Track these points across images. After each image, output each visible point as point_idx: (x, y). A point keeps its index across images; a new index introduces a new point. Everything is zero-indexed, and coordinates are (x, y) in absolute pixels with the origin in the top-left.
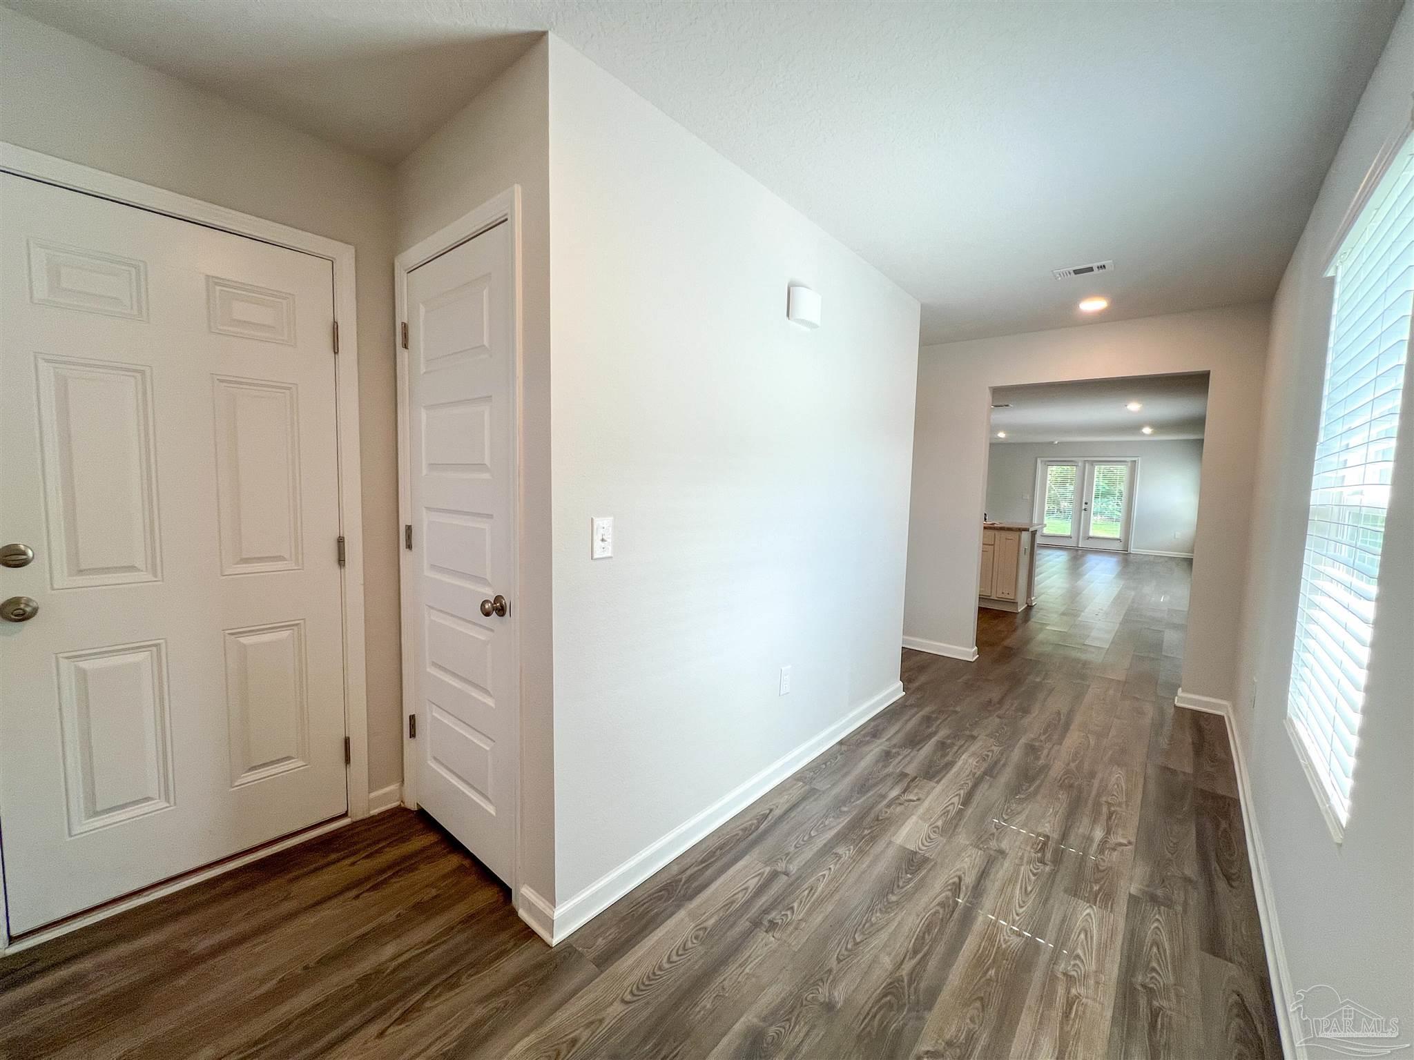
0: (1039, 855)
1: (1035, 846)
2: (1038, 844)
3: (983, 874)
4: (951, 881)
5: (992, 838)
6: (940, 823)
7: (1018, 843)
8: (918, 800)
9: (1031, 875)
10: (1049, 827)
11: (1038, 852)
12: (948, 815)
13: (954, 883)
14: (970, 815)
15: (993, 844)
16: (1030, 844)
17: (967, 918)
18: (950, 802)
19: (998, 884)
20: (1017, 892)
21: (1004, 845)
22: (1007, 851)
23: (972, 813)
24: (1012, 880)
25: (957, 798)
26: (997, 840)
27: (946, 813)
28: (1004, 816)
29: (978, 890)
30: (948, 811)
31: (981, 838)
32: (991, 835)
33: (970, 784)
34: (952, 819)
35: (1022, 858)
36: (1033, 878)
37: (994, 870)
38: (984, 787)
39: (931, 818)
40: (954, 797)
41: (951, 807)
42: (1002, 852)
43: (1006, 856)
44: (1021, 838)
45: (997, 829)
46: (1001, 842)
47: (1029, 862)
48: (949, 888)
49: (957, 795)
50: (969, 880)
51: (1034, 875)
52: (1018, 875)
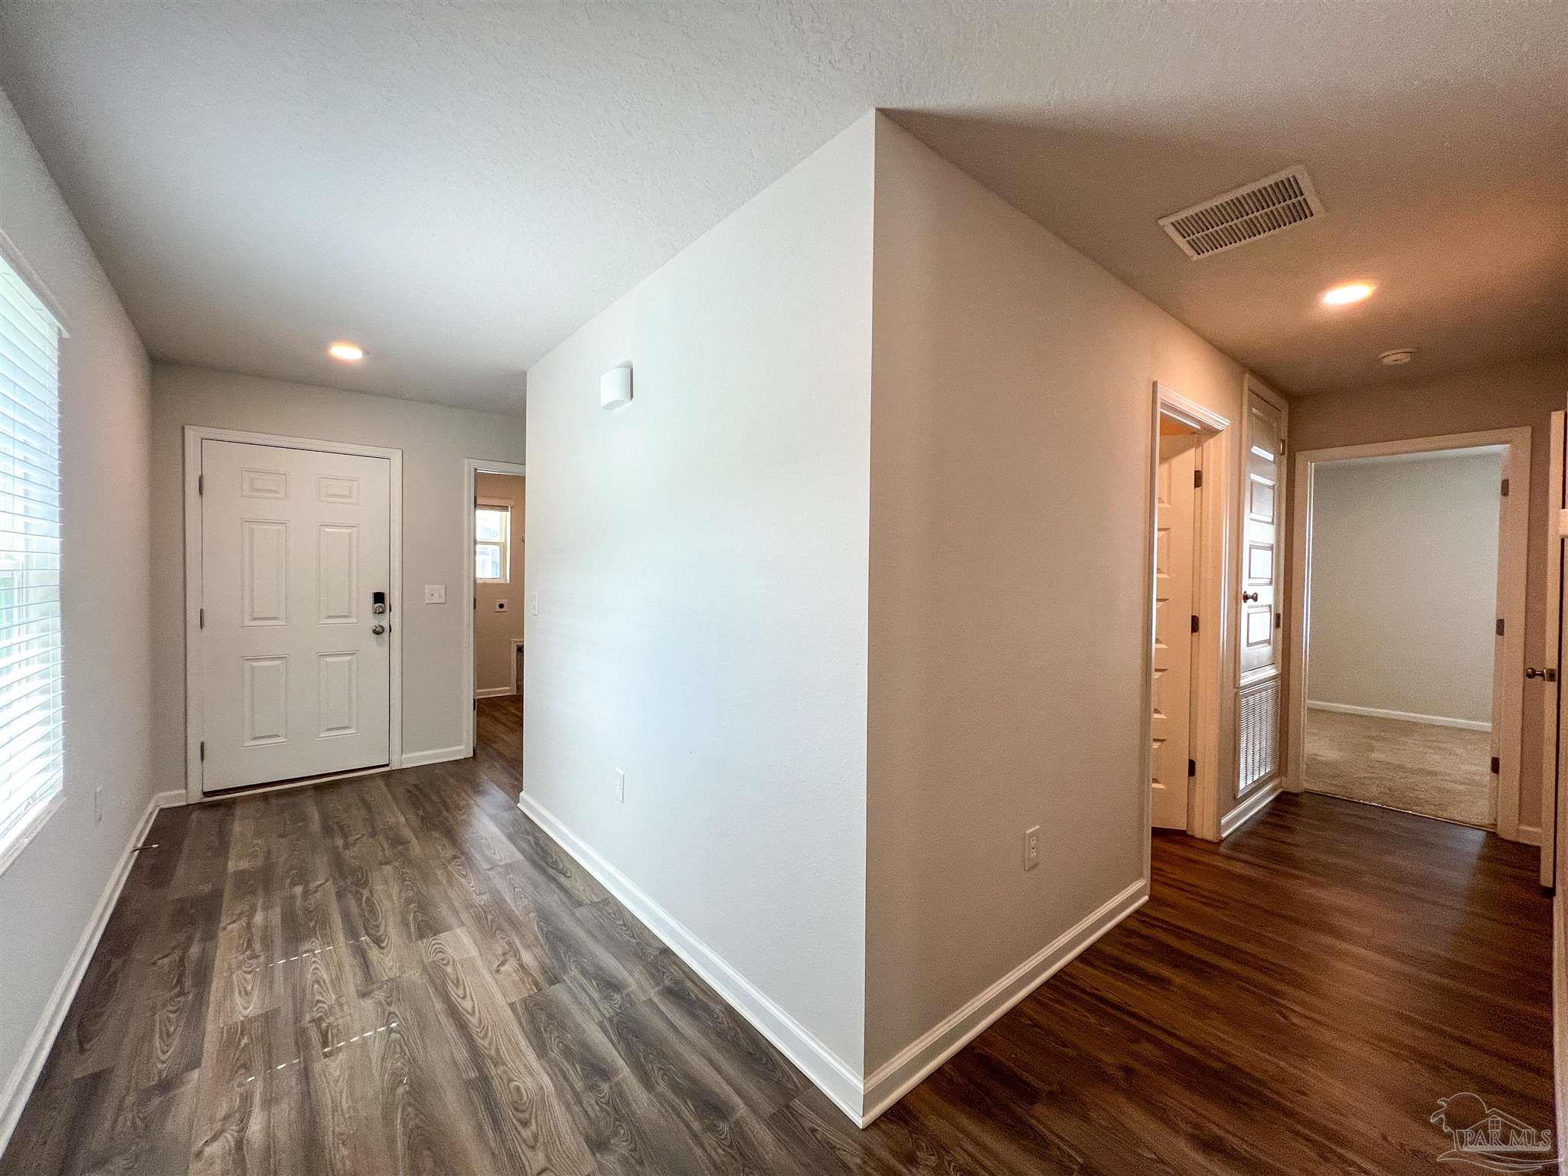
0: (324, 1025)
1: (335, 1031)
2: (333, 1037)
3: (366, 965)
4: (386, 941)
5: (387, 1000)
6: (449, 969)
7: (356, 1016)
8: (498, 971)
9: (321, 999)
10: (332, 1070)
11: (328, 1026)
12: (454, 983)
13: (383, 942)
14: (433, 1002)
15: (380, 995)
16: (341, 1027)
17: (352, 933)
18: (468, 996)
19: (347, 968)
20: (325, 976)
21: (368, 1004)
22: (361, 1001)
23: (434, 1006)
24: (337, 981)
25: (469, 1009)
26: (380, 1003)
27: (457, 983)
28: (398, 1035)
29: (361, 953)
30: (457, 986)
31: (397, 991)
32: (392, 1002)
33: (480, 1041)
34: (444, 984)
35: (341, 1005)
36: (319, 997)
37: (359, 974)
38: (462, 1054)
39: (462, 966)
40: (474, 1007)
41: (461, 992)
42: (364, 995)
43: (358, 996)
44: (357, 1026)
45: (390, 1014)
46: (374, 1002)
47: (331, 1007)
48: (383, 937)
49: (474, 1011)
50: (374, 954)
51: (318, 1001)
52: (335, 989)
